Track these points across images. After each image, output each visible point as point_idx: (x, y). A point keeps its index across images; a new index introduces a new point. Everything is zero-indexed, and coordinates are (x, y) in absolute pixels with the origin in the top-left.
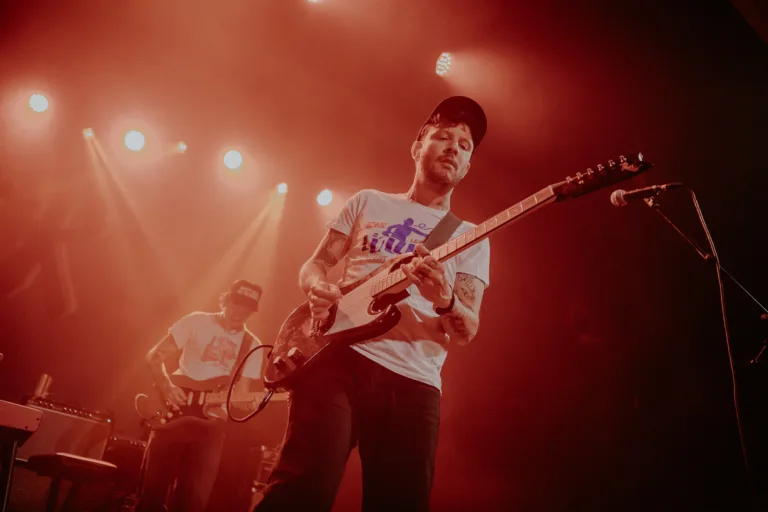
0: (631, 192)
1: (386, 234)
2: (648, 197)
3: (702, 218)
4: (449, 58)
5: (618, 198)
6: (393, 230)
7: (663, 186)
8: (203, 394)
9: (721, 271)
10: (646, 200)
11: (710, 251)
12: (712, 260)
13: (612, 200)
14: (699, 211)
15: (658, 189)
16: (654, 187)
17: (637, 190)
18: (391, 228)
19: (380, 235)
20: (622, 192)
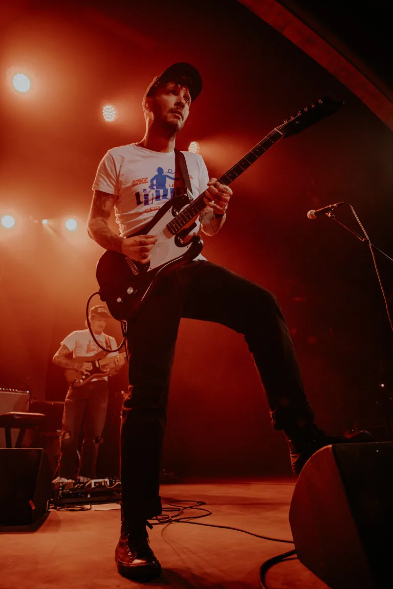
0: (318, 210)
1: (151, 187)
2: (328, 212)
3: (358, 219)
4: (196, 145)
5: (311, 215)
6: (155, 182)
7: (335, 205)
8: (96, 362)
9: (372, 246)
10: (327, 214)
11: (365, 237)
12: (367, 241)
13: (308, 217)
14: (356, 216)
15: (332, 207)
16: (330, 206)
17: (321, 209)
18: (152, 181)
19: (148, 190)
20: (313, 211)
